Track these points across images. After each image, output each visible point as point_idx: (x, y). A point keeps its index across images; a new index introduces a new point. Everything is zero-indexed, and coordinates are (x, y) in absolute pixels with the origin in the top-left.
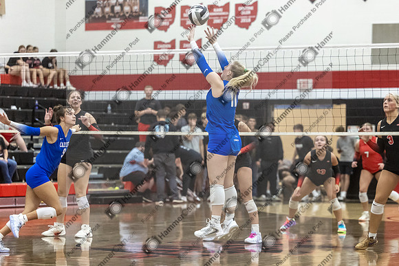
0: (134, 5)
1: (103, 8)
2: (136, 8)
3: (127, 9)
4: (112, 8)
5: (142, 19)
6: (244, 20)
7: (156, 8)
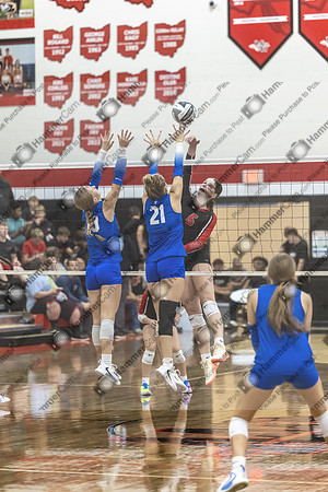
0: (16, 73)
2: (19, 78)
3: (5, 79)
5: (26, 93)
6: (167, 93)
7: (45, 78)
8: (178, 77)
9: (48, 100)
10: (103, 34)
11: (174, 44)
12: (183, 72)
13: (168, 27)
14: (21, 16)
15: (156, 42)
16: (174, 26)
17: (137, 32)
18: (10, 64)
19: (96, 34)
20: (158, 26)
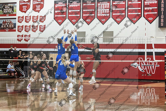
0: (12, 25)
1: (4, 26)
2: (13, 26)
3: (10, 26)
4: (6, 26)
5: (14, 29)
16: (43, 16)
18: (11, 23)
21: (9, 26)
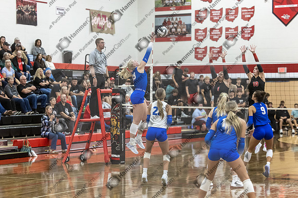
0: (183, 28)
2: (184, 30)
3: (179, 30)
4: (171, 29)
6: (246, 36)
7: (195, 29)
8: (251, 29)
9: (196, 38)
10: (219, 12)
11: (250, 16)
12: (253, 27)
13: (247, 9)
14: (186, 4)
15: (242, 15)
16: (250, 9)
17: (234, 11)
18: (181, 24)
19: (217, 12)
20: (243, 9)
21: (176, 30)
